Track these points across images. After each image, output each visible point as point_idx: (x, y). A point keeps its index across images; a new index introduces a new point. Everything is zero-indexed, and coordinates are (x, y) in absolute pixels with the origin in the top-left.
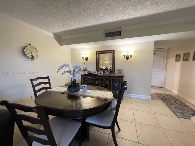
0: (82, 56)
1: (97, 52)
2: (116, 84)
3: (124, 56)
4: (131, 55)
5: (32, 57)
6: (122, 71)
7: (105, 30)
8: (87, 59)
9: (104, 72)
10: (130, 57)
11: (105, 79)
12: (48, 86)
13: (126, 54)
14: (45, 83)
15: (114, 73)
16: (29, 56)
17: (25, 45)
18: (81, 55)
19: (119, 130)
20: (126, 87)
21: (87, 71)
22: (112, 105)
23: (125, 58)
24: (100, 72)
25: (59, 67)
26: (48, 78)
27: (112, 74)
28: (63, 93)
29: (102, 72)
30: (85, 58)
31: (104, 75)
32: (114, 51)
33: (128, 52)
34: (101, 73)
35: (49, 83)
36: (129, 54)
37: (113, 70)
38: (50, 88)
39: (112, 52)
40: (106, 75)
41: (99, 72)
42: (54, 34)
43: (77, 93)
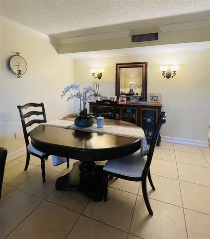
0: (92, 71)
1: (117, 65)
2: (149, 120)
3: (164, 72)
4: (175, 72)
5: (19, 72)
6: (159, 98)
7: (132, 30)
8: (100, 77)
9: (128, 99)
10: (172, 75)
11: (130, 111)
12: (41, 117)
13: (166, 69)
14: (37, 113)
15: (146, 101)
16: (15, 70)
17: (11, 54)
18: (91, 69)
19: (154, 189)
20: (164, 119)
21: (99, 95)
22: (143, 148)
23: (165, 75)
24: (122, 99)
25: (65, 89)
26: (42, 105)
27: (143, 103)
28: (68, 128)
29: (125, 99)
30: (96, 76)
31: (128, 104)
32: (146, 63)
33: (169, 66)
34: (123, 101)
35: (43, 113)
36: (172, 69)
37: (144, 97)
38: (45, 121)
39: (143, 65)
40: (132, 103)
41: (120, 99)
42: (49, 35)
43: (89, 128)
